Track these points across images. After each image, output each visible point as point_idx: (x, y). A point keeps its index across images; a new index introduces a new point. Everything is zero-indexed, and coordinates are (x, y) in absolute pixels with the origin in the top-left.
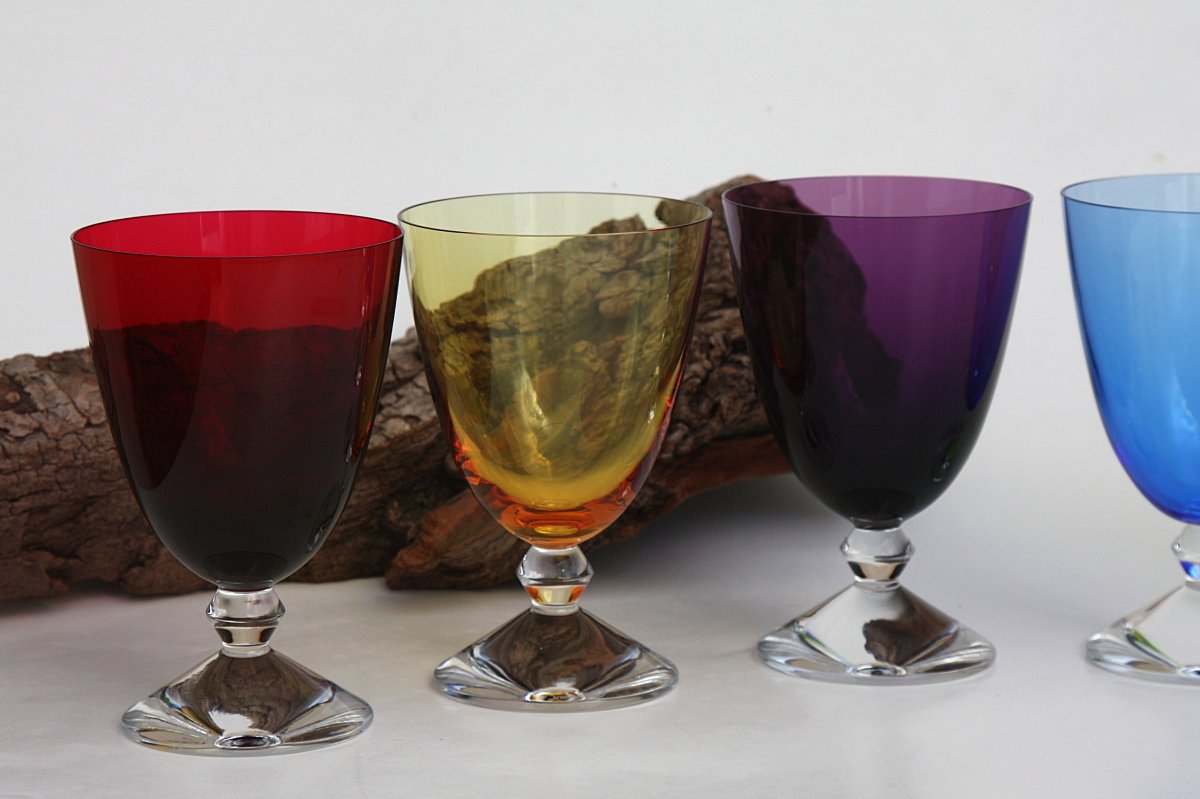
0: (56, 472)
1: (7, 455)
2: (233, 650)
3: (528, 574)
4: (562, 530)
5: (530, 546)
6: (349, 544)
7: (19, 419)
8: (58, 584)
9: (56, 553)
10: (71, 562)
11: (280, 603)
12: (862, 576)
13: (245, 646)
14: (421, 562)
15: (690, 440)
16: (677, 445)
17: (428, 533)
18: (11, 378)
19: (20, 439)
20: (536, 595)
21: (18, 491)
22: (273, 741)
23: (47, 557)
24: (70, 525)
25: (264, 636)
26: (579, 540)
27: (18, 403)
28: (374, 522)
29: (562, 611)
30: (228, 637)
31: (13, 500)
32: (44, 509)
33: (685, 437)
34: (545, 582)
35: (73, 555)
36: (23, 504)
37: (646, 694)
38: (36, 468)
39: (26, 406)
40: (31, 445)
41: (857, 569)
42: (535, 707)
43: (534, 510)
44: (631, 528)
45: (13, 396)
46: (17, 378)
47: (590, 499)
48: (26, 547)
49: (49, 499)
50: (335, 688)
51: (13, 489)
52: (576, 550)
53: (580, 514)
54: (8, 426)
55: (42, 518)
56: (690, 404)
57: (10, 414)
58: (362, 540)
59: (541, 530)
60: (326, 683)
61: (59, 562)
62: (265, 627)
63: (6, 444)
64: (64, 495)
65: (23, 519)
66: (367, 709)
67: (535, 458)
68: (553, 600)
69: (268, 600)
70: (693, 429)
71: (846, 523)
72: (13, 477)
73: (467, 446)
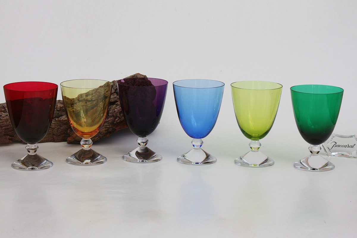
0: (10, 123)
1: (1, 120)
2: (30, 154)
3: (82, 143)
4: (88, 136)
5: (82, 138)
6: (61, 136)
7: (4, 114)
8: (11, 141)
9: (10, 136)
10: (13, 137)
11: (38, 146)
12: (140, 145)
13: (32, 153)
14: (71, 140)
15: (119, 120)
16: (117, 121)
17: (73, 135)
18: (4, 106)
19: (3, 117)
20: (83, 147)
21: (3, 126)
22: (36, 169)
23: (9, 136)
24: (13, 131)
25: (35, 152)
26: (91, 137)
27: (4, 111)
28: (66, 132)
29: (87, 149)
30: (29, 152)
31: (2, 127)
32: (8, 129)
33: (118, 120)
34: (85, 144)
35: (13, 136)
36: (4, 128)
37: (102, 163)
38: (6, 122)
39: (5, 111)
40: (5, 118)
41: (139, 144)
42: (83, 165)
43: (83, 133)
44: (108, 135)
45: (3, 110)
46: (5, 106)
47: (92, 131)
48: (5, 135)
49: (8, 127)
50: (47, 160)
51: (2, 125)
52: (90, 139)
53: (90, 133)
54: (2, 115)
55: (7, 130)
56: (119, 114)
57: (2, 113)
58: (64, 135)
59: (84, 136)
60: (45, 159)
61: (11, 137)
62: (35, 150)
63: (1, 118)
64: (11, 126)
65: (4, 130)
66: (52, 163)
67: (83, 124)
68: (86, 147)
69: (36, 146)
70: (120, 118)
71: (138, 136)
72: (2, 123)
73: (72, 122)
